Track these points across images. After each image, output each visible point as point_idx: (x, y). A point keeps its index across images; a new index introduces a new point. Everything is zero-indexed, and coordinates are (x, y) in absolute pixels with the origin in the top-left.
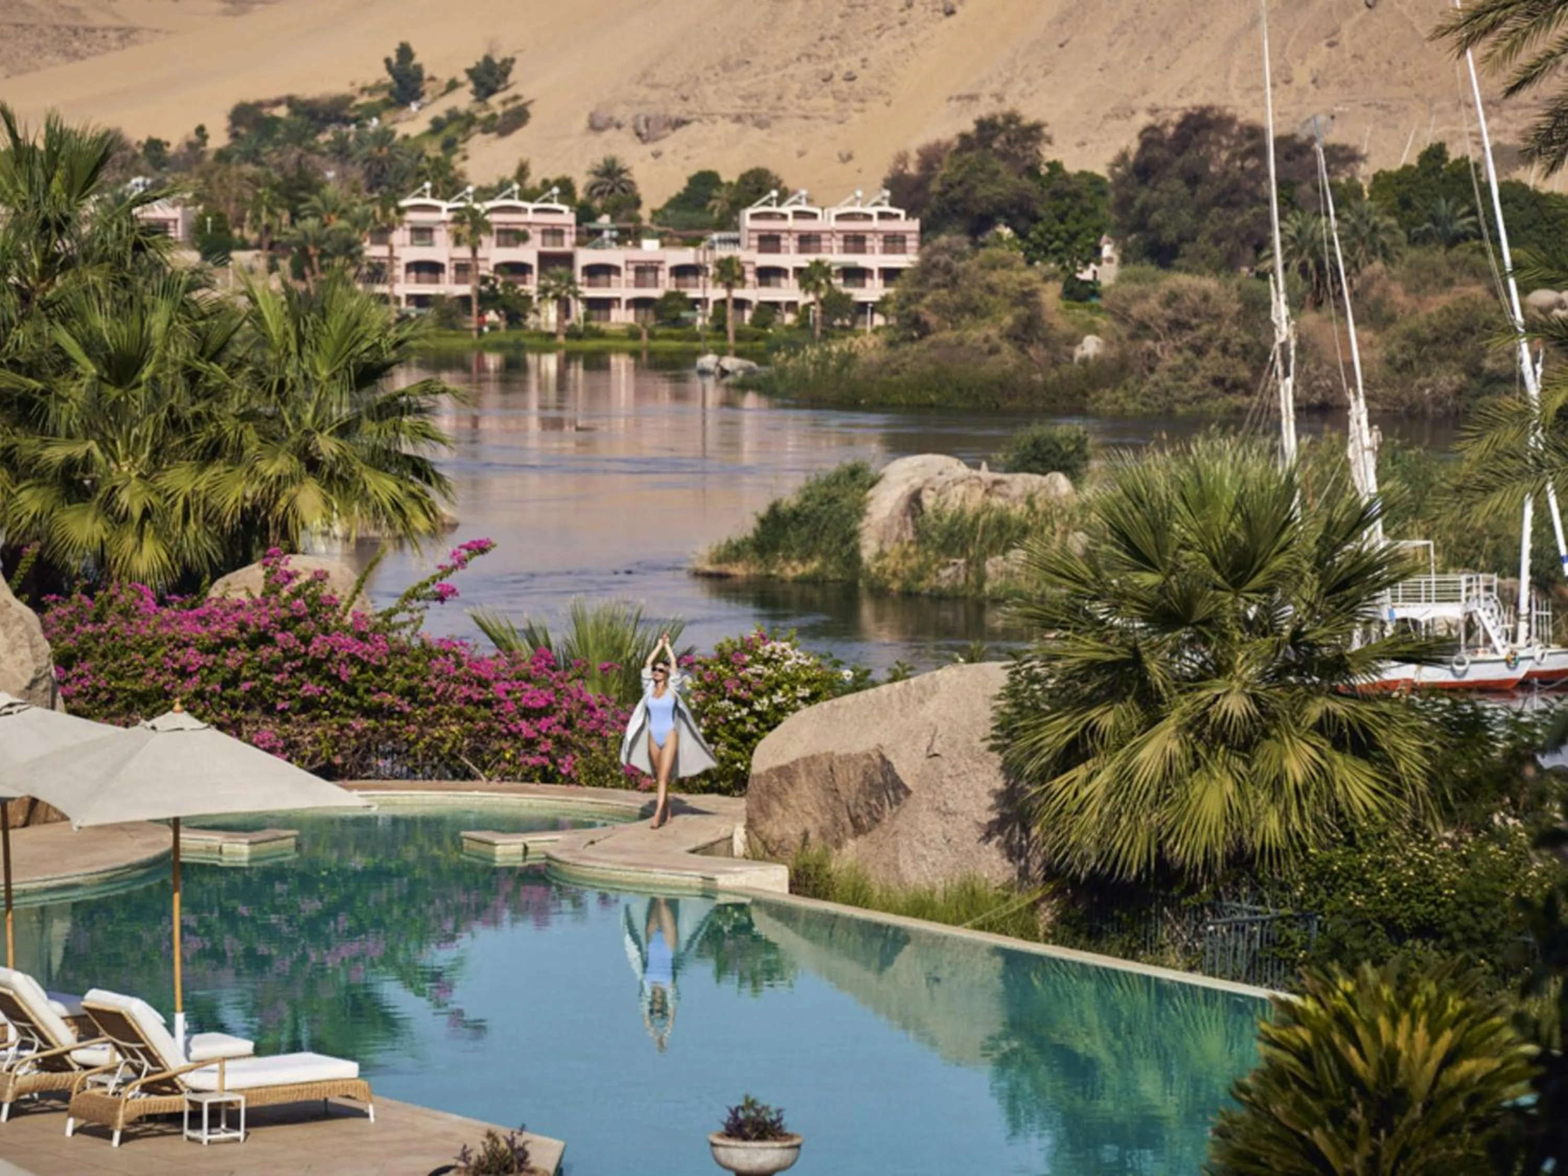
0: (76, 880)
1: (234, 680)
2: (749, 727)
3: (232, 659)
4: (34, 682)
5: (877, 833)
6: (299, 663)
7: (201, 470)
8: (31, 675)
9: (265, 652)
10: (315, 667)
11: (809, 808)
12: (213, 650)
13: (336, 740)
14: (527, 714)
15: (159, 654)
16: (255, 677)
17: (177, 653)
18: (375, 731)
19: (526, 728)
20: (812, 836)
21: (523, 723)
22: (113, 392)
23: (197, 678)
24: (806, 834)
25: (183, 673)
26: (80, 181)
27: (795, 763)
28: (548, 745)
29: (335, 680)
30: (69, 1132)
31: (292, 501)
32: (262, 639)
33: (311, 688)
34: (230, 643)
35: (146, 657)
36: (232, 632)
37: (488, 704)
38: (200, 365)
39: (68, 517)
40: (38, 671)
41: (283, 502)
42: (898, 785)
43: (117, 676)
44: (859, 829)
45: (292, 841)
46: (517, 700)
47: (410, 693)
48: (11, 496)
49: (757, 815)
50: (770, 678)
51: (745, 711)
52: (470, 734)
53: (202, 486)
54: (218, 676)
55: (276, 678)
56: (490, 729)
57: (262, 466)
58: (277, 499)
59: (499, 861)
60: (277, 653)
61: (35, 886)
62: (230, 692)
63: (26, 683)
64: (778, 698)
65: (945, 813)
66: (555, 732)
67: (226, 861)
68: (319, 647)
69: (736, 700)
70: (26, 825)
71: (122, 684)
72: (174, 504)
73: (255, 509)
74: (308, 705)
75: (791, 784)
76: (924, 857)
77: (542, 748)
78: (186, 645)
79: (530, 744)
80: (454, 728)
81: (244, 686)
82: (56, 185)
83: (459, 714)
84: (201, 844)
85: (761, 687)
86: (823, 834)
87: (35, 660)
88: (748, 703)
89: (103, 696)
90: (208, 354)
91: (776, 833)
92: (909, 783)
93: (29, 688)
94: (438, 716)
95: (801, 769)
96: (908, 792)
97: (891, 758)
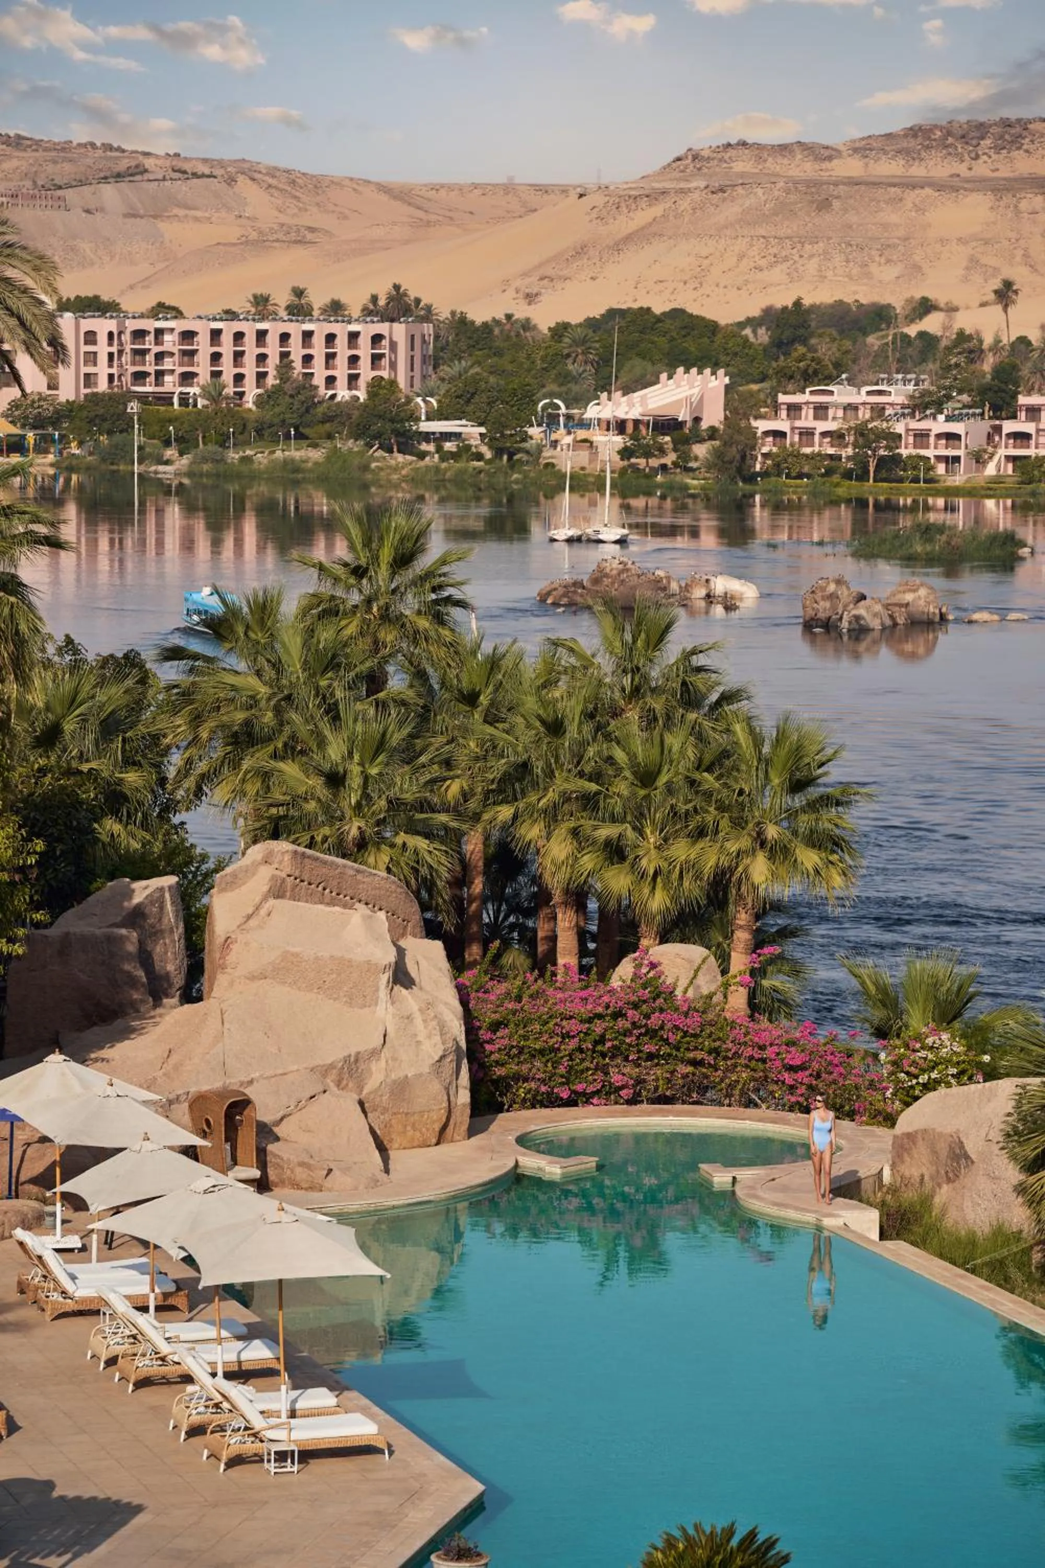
0: (431, 1198)
1: (602, 1040)
2: (917, 1092)
3: (598, 1027)
4: (443, 1057)
5: (956, 1184)
6: (643, 1030)
7: (694, 843)
8: (440, 1053)
9: (622, 1024)
10: (652, 1033)
11: (924, 1161)
12: (590, 1021)
13: (669, 1081)
14: (791, 1069)
15: (551, 1025)
16: (616, 1038)
17: (564, 1023)
18: (694, 1074)
19: (787, 1077)
20: (926, 1178)
21: (786, 1075)
22: (642, 792)
23: (577, 1040)
24: (922, 1176)
25: (566, 1036)
26: (653, 641)
27: (916, 1132)
28: (803, 1089)
29: (666, 1041)
30: (205, 1458)
31: (746, 870)
32: (618, 1014)
33: (650, 1048)
34: (600, 1016)
35: (543, 1025)
36: (600, 1010)
37: (764, 1061)
38: (697, 776)
39: (610, 874)
40: (445, 1050)
41: (740, 869)
42: (967, 1157)
43: (526, 1038)
44: (949, 1180)
45: (594, 1164)
46: (783, 1060)
47: (715, 1051)
48: (576, 859)
49: (897, 1160)
50: (931, 1061)
51: (914, 1081)
52: (754, 1079)
53: (692, 857)
54: (591, 1038)
55: (628, 1040)
56: (766, 1077)
57: (728, 845)
58: (736, 868)
59: (716, 1187)
60: (628, 1025)
61: (401, 1202)
62: (599, 1048)
63: (437, 1058)
64: (934, 1075)
65: (995, 1179)
66: (806, 1081)
67: (546, 1178)
68: (655, 1021)
69: (907, 1073)
70: (438, 1144)
71: (528, 1043)
72: (675, 867)
73: (723, 873)
74: (651, 1057)
75: (914, 1144)
76: (979, 1205)
77: (799, 1092)
78: (571, 1017)
79: (792, 1087)
80: (744, 1075)
81: (609, 1044)
82: (639, 643)
83: (747, 1066)
84: (535, 1165)
85: (925, 1066)
86: (932, 1178)
87: (443, 1043)
88: (916, 1077)
89: (515, 1051)
90: (703, 767)
91: (907, 1174)
92: (973, 1157)
93: (439, 1061)
94: (735, 1066)
95: (919, 1137)
96: (973, 1162)
97: (963, 1139)
